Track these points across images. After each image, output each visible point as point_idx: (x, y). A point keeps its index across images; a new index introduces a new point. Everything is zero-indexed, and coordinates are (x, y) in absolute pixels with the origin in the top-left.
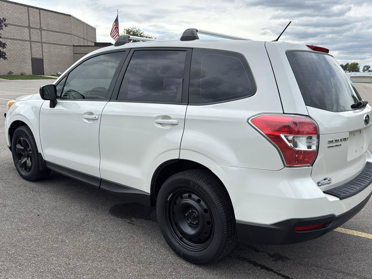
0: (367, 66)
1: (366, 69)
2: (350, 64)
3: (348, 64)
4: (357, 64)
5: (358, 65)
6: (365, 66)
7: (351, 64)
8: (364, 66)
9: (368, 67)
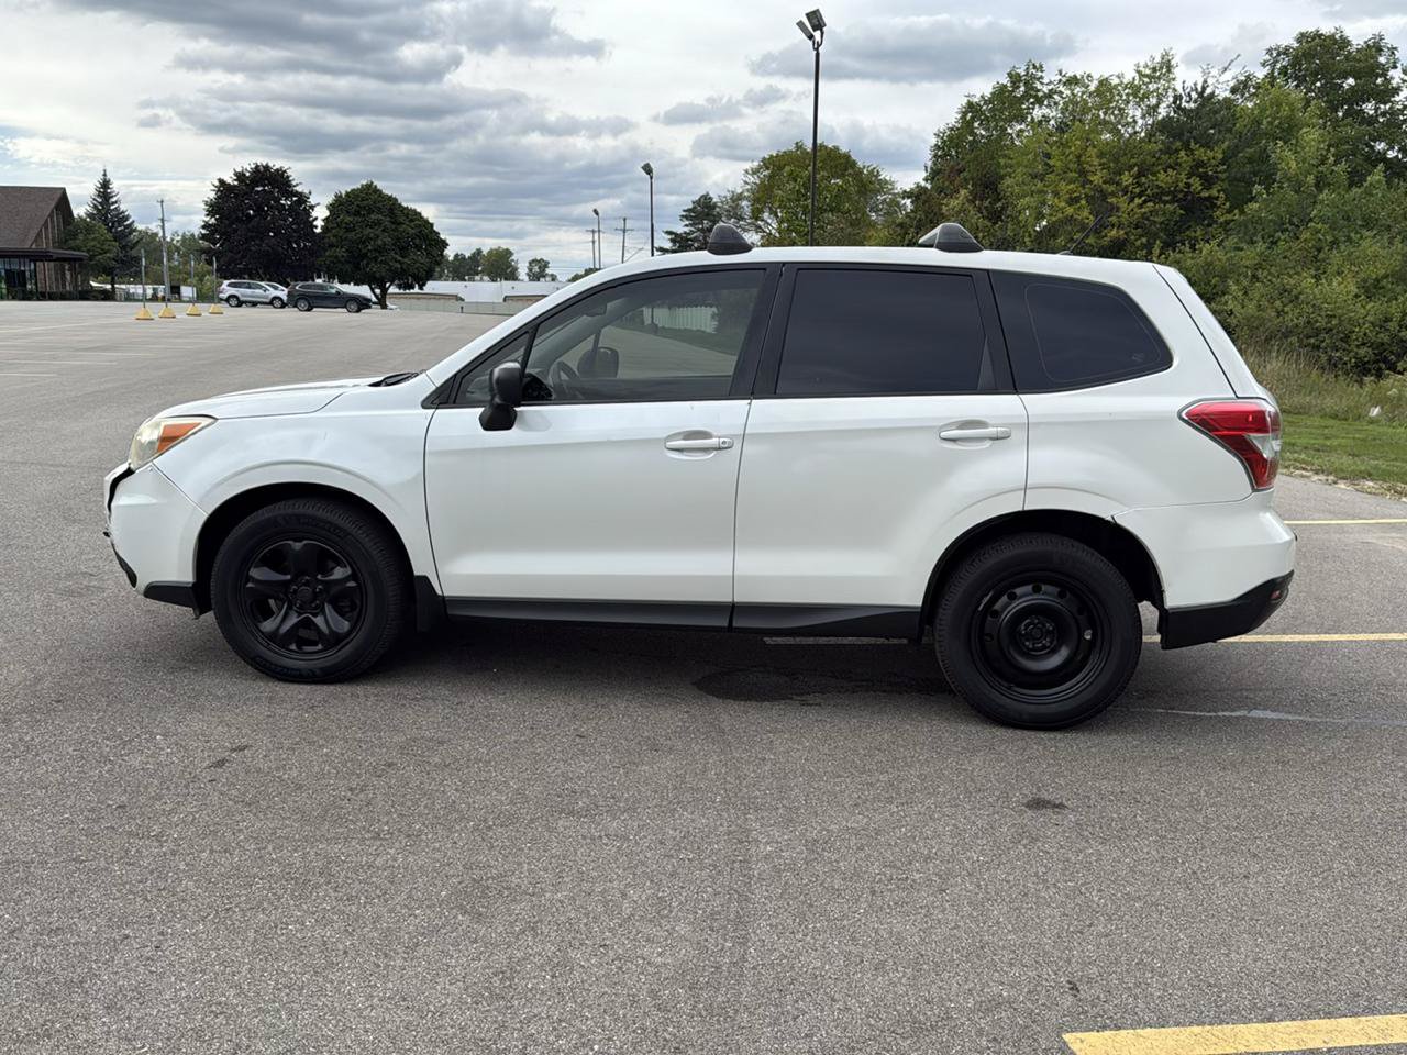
0: (539, 261)
1: (536, 269)
2: (485, 252)
3: (479, 252)
4: (508, 253)
5: (513, 258)
6: (533, 261)
7: (490, 252)
8: (531, 259)
9: (543, 264)
